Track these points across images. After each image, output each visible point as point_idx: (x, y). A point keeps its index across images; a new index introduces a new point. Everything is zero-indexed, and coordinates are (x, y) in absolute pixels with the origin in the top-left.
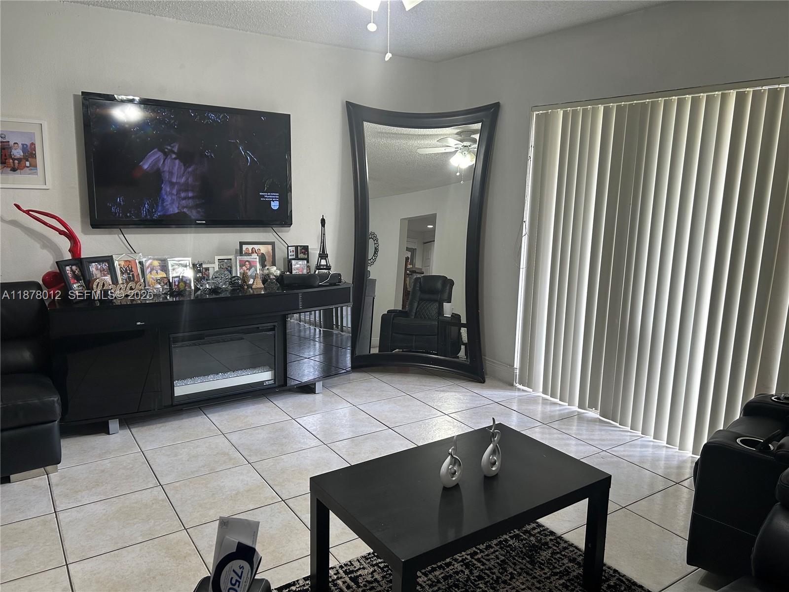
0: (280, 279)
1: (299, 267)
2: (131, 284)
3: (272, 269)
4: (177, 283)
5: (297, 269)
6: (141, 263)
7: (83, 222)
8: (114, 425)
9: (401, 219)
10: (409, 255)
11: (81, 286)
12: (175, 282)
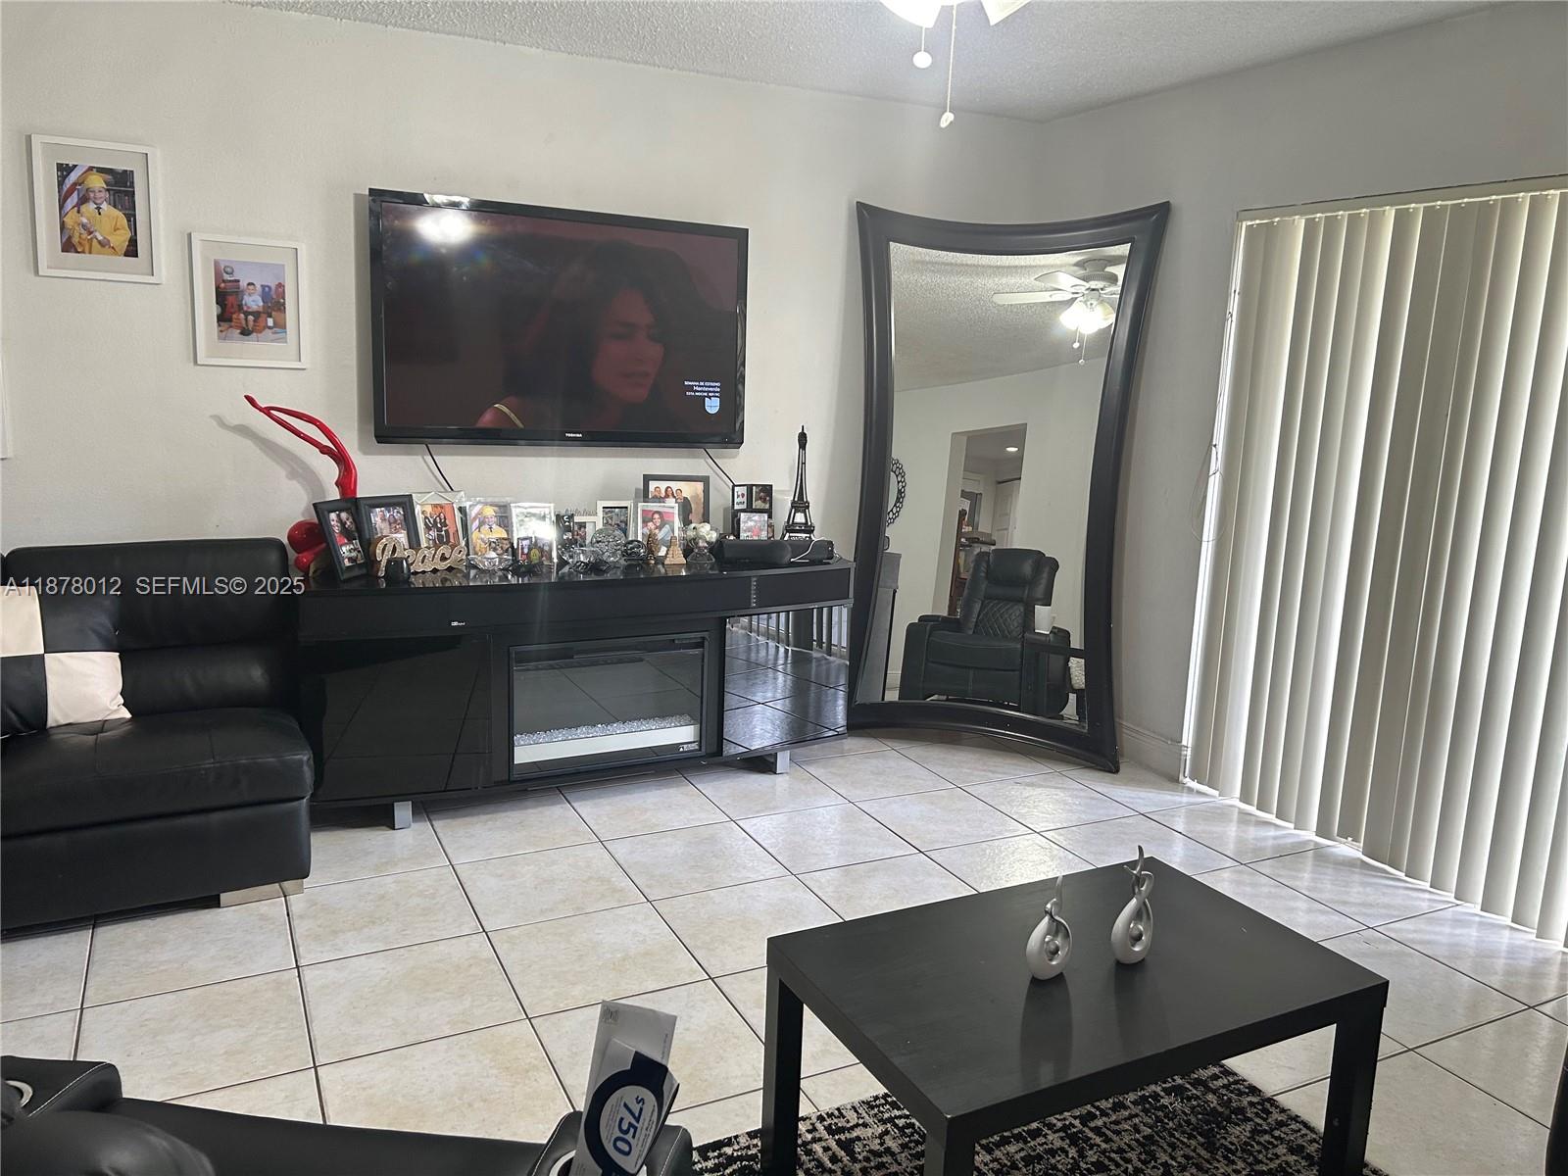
0: (717, 548)
1: (752, 527)
2: (443, 549)
3: (702, 530)
4: (526, 551)
5: (749, 530)
6: (460, 509)
7: (361, 431)
8: (403, 812)
9: (953, 434)
10: (966, 505)
11: (355, 549)
12: (522, 549)
